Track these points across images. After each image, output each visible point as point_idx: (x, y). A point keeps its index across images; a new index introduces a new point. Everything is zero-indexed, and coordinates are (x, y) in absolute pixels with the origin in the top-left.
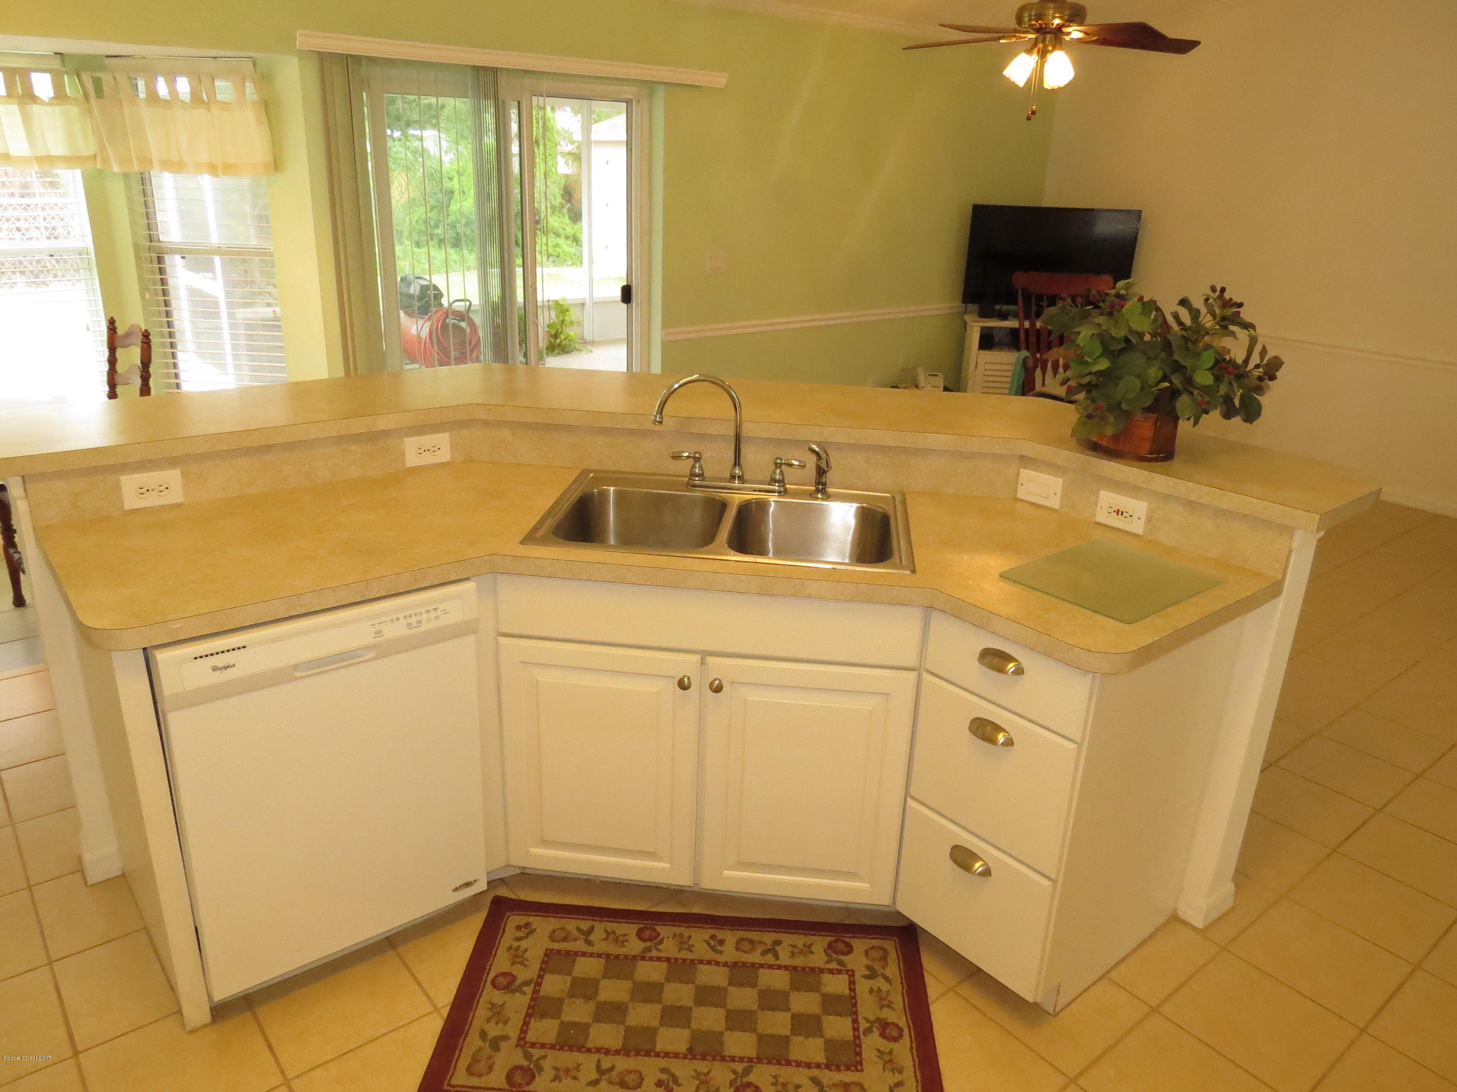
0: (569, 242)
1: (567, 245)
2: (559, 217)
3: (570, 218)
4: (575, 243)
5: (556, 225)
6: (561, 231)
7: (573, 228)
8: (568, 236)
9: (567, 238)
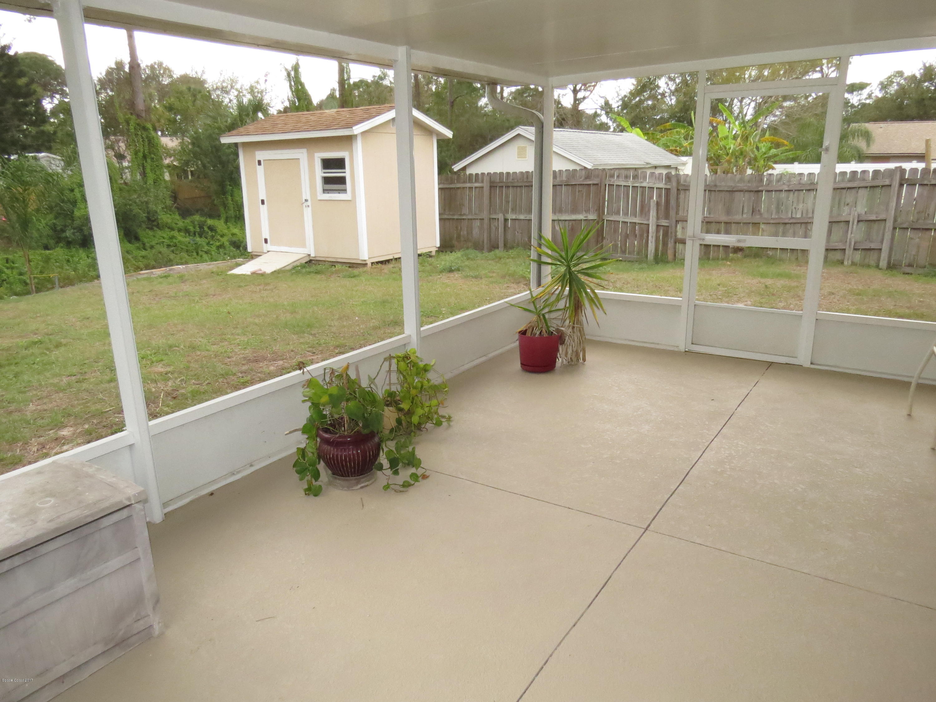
0: (182, 234)
1: (181, 236)
2: (170, 215)
3: (180, 214)
4: (187, 235)
5: (169, 221)
6: (174, 225)
7: (184, 222)
8: (181, 229)
9: (180, 230)
